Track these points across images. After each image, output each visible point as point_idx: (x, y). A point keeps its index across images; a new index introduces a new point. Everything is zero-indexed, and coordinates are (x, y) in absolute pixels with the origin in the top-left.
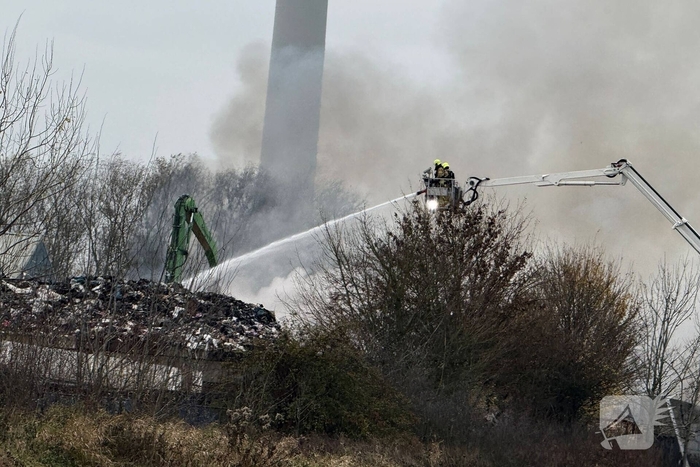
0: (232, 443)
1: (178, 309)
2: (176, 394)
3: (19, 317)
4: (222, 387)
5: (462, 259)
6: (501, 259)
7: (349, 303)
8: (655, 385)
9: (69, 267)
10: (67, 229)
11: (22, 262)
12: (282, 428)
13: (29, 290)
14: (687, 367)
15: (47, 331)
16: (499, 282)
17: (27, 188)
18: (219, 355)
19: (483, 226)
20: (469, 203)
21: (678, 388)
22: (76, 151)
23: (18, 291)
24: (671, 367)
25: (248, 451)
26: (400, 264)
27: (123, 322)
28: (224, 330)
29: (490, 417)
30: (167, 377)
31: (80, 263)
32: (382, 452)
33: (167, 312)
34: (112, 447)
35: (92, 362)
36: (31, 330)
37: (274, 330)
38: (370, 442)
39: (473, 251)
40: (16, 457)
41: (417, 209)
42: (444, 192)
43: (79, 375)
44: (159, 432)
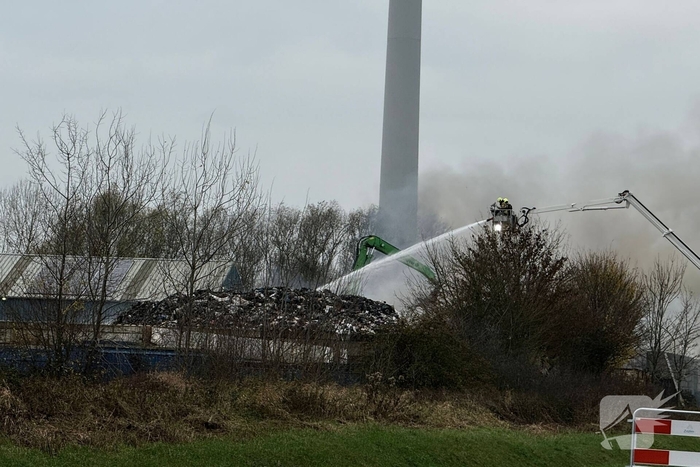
0: (370, 397)
1: (328, 307)
2: (331, 365)
3: (221, 317)
4: (361, 359)
5: (519, 264)
6: (546, 262)
7: (444, 298)
8: (656, 344)
9: (253, 281)
10: (251, 256)
11: (220, 281)
12: (403, 386)
13: (227, 299)
14: (677, 331)
15: (240, 326)
16: (546, 279)
17: (222, 229)
18: (357, 338)
19: (533, 241)
20: (522, 225)
21: (672, 346)
22: (254, 203)
23: (220, 300)
24: (666, 331)
25: (381, 402)
26: (478, 270)
27: (292, 318)
28: (360, 320)
29: (544, 371)
30: (324, 354)
31: (261, 278)
32: (472, 398)
33: (321, 310)
34: (289, 403)
35: (272, 347)
36: (229, 325)
37: (394, 318)
38: (463, 392)
39: (527, 258)
40: (224, 413)
41: (487, 232)
42: (505, 219)
43: (263, 355)
44: (320, 392)
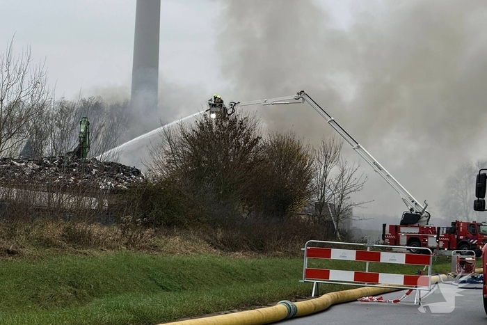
0: (123, 233)
1: (95, 170)
2: (96, 210)
3: (19, 177)
4: (117, 206)
5: (228, 141)
6: (247, 140)
7: (176, 164)
8: (322, 197)
9: (42, 152)
10: (40, 134)
11: (19, 152)
12: (146, 225)
13: (23, 164)
14: (336, 188)
15: (33, 183)
16: (246, 151)
17: (20, 116)
18: (115, 191)
19: (238, 126)
20: (230, 114)
21: (332, 198)
22: (43, 97)
23: (19, 164)
24: (329, 188)
25: (131, 236)
26: (199, 145)
27: (69, 177)
28: (117, 180)
29: (245, 215)
30: (91, 202)
31: (47, 150)
32: (194, 234)
33: (90, 172)
34: (66, 237)
35: (55, 197)
36: (25, 183)
37: (141, 178)
38: (188, 230)
39: (234, 136)
40: (21, 244)
41: (206, 118)
42: (218, 110)
43: (49, 204)
44: (88, 229)
